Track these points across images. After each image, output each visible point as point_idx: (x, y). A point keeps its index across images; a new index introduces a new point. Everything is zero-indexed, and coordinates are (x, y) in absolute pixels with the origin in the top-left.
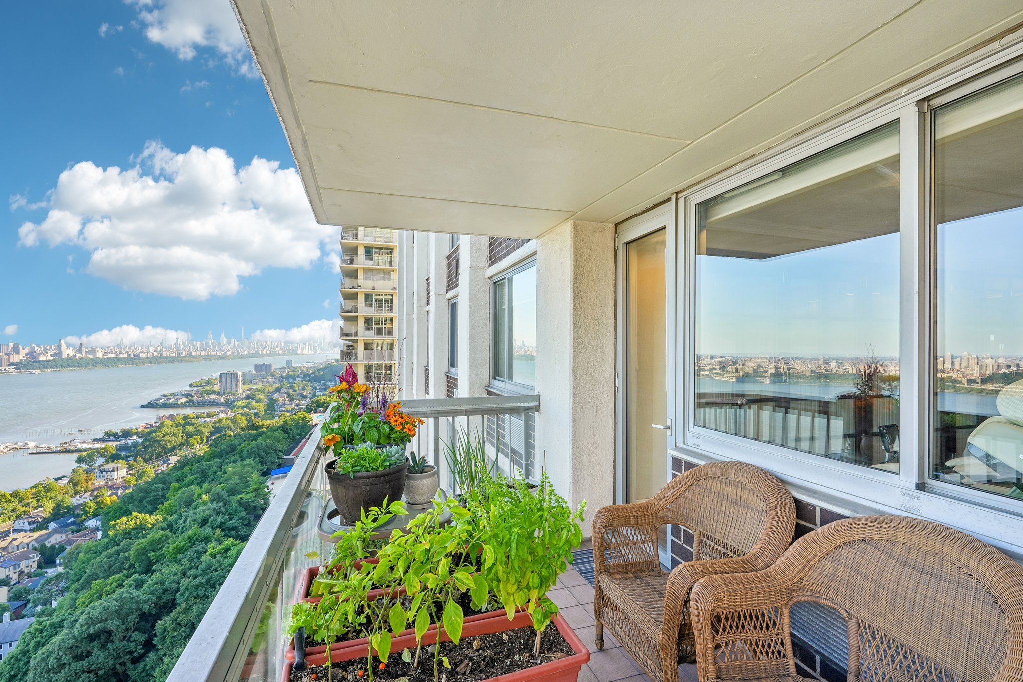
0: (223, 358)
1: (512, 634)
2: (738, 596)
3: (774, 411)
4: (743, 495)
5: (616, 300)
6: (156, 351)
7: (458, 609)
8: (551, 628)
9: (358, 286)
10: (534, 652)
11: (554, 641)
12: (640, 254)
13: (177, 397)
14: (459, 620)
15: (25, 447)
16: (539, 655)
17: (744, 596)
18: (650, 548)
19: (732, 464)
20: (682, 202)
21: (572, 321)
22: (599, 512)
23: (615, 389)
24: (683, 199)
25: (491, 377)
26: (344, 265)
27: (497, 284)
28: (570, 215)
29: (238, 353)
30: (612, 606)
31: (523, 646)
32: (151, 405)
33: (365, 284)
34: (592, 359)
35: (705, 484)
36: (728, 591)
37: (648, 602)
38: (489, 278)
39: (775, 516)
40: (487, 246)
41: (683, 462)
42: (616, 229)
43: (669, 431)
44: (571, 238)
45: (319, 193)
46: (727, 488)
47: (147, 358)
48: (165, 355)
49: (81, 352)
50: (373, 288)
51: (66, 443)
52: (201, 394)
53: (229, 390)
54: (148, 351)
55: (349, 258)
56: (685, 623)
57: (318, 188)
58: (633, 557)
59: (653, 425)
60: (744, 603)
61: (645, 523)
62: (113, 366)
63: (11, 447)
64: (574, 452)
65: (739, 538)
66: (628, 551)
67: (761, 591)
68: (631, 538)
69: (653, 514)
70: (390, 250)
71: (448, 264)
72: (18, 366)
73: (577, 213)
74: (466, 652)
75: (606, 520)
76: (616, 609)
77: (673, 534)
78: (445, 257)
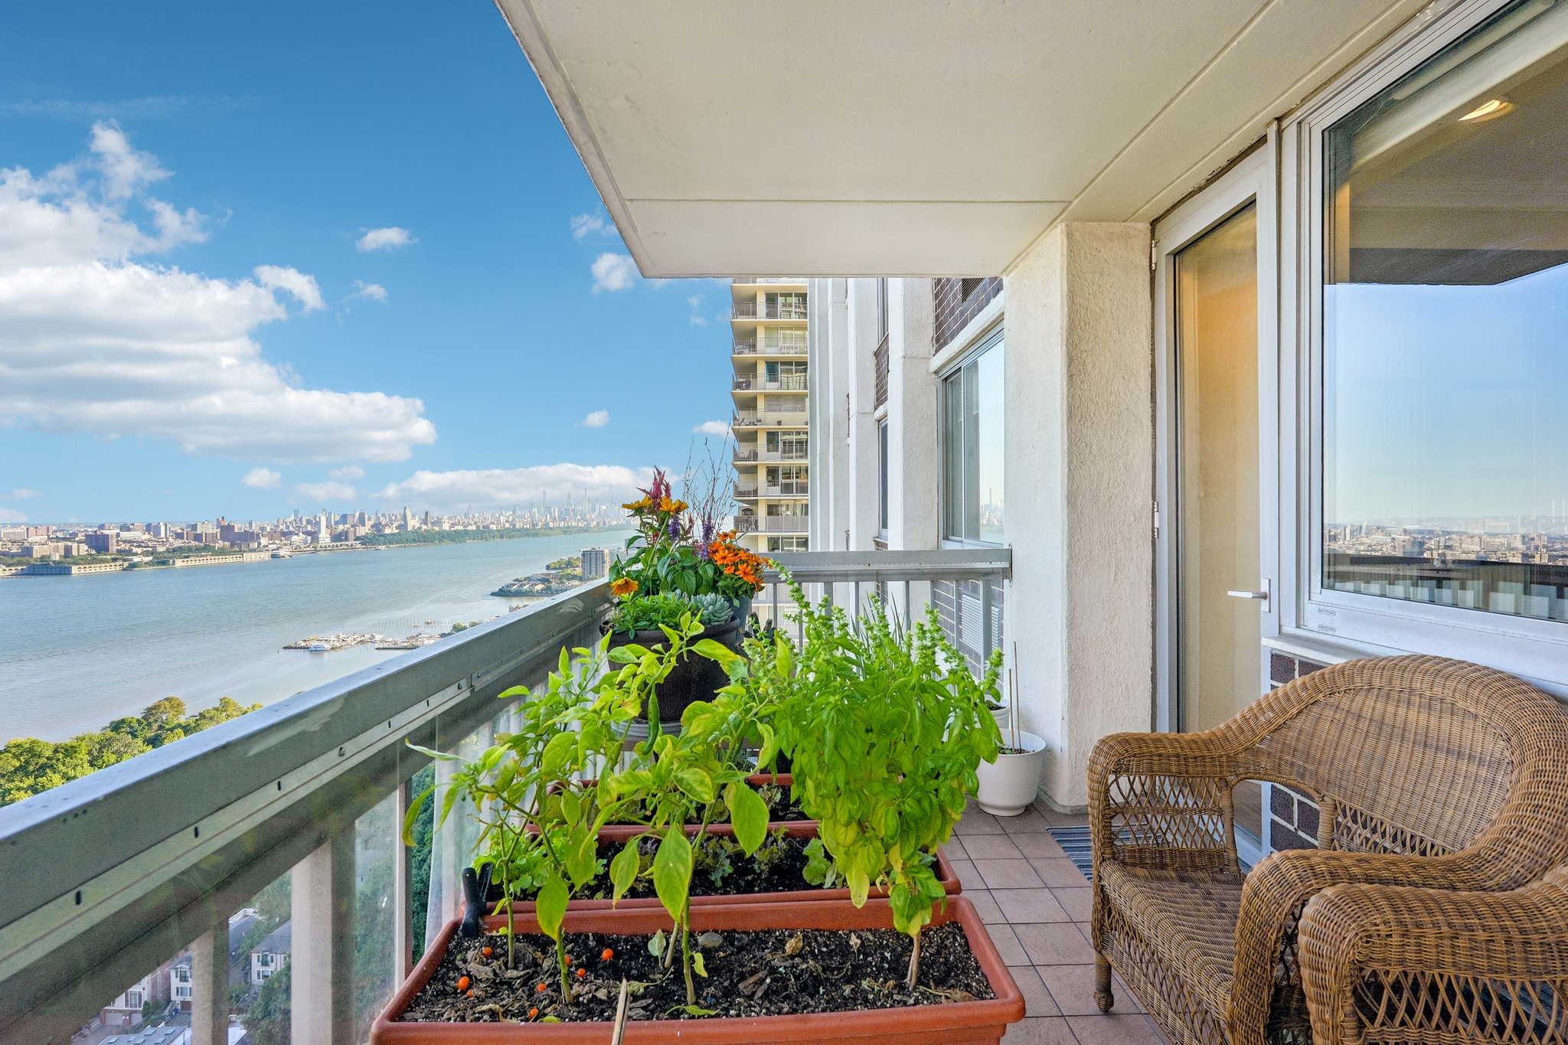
0: (585, 530)
1: (871, 938)
2: (1430, 940)
3: (1527, 591)
4: (1446, 726)
5: (1153, 366)
6: (507, 521)
7: (685, 848)
8: (955, 939)
9: (758, 421)
10: (907, 980)
11: (956, 966)
12: (1202, 270)
13: (532, 582)
14: (682, 870)
15: (372, 640)
16: (915, 988)
17: (1447, 942)
18: (1215, 825)
19: (1414, 660)
20: (1290, 135)
21: (1065, 407)
22: (1103, 742)
23: (1153, 532)
24: (1294, 128)
25: (941, 537)
26: (738, 391)
27: (949, 381)
28: (1059, 207)
29: (605, 524)
30: (1126, 928)
31: (886, 966)
32: (503, 593)
33: (767, 417)
34: (1106, 477)
35: (1345, 703)
36: (1400, 923)
37: (1204, 929)
38: (936, 373)
39: (1537, 773)
40: (932, 319)
41: (1297, 662)
42: (1153, 232)
43: (1264, 605)
44: (1062, 254)
45: (624, 206)
46: (1402, 711)
47: (498, 531)
48: (518, 527)
49: (426, 524)
50: (779, 423)
51: (412, 637)
52: (560, 579)
53: (593, 573)
54: (499, 522)
55: (744, 380)
56: (1288, 985)
57: (622, 201)
58: (1176, 839)
59: (1230, 593)
60: (1448, 959)
61: (1204, 772)
62: (460, 541)
63: (359, 639)
64: (1070, 646)
65: (1434, 820)
66: (1164, 826)
67: (1500, 937)
68: (1172, 801)
69: (1221, 756)
70: (802, 366)
71: (877, 364)
72: (365, 540)
73: (1070, 203)
74: (769, 957)
75: (1115, 759)
76: (1133, 934)
77: (1274, 810)
78: (872, 354)
